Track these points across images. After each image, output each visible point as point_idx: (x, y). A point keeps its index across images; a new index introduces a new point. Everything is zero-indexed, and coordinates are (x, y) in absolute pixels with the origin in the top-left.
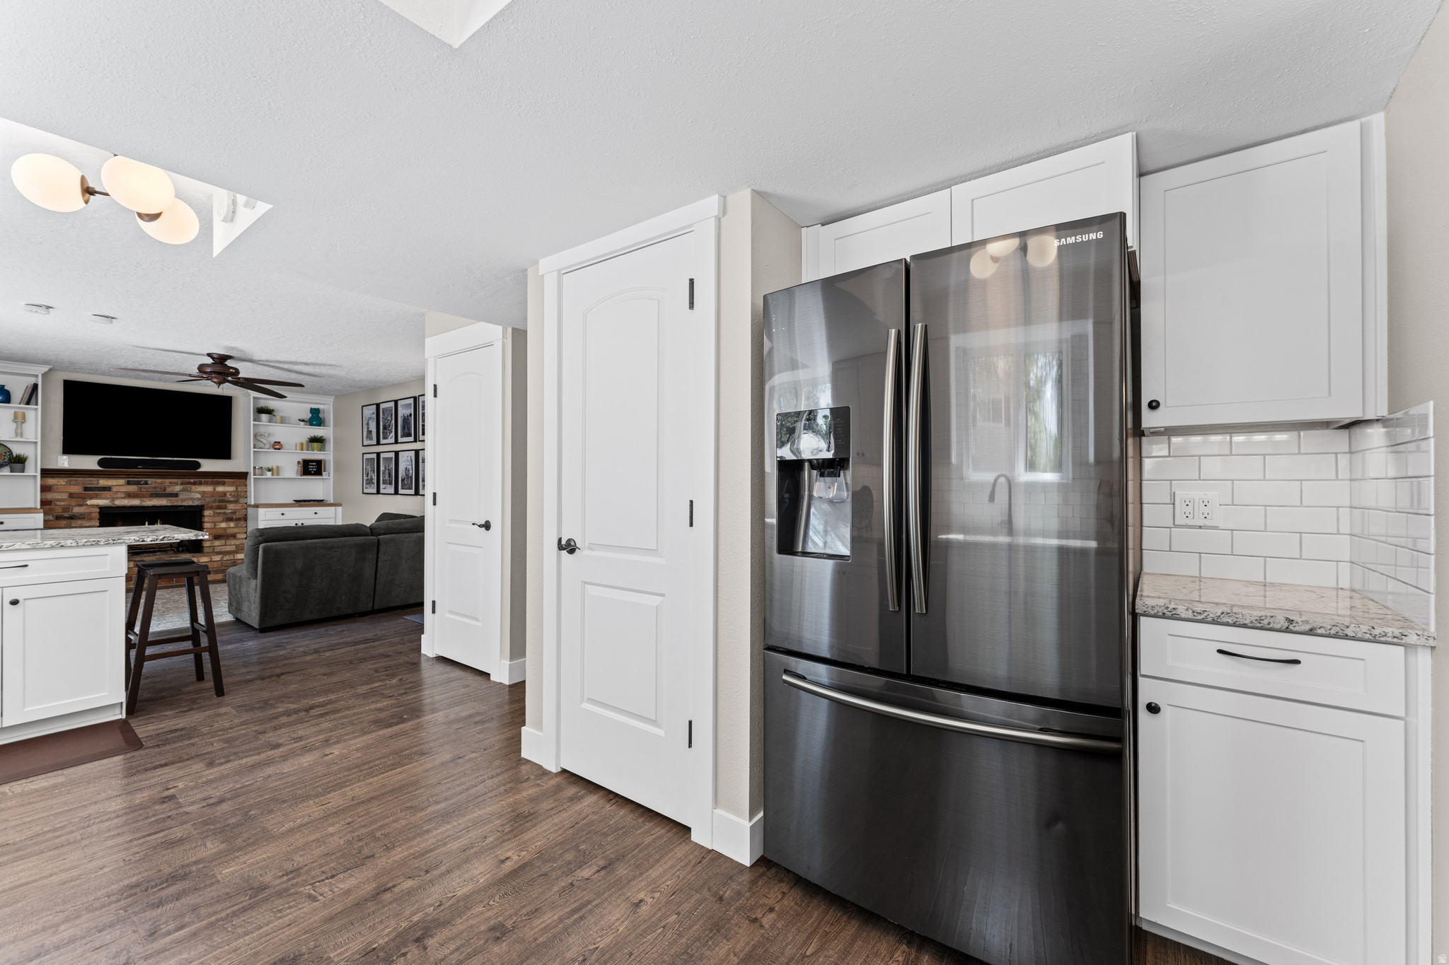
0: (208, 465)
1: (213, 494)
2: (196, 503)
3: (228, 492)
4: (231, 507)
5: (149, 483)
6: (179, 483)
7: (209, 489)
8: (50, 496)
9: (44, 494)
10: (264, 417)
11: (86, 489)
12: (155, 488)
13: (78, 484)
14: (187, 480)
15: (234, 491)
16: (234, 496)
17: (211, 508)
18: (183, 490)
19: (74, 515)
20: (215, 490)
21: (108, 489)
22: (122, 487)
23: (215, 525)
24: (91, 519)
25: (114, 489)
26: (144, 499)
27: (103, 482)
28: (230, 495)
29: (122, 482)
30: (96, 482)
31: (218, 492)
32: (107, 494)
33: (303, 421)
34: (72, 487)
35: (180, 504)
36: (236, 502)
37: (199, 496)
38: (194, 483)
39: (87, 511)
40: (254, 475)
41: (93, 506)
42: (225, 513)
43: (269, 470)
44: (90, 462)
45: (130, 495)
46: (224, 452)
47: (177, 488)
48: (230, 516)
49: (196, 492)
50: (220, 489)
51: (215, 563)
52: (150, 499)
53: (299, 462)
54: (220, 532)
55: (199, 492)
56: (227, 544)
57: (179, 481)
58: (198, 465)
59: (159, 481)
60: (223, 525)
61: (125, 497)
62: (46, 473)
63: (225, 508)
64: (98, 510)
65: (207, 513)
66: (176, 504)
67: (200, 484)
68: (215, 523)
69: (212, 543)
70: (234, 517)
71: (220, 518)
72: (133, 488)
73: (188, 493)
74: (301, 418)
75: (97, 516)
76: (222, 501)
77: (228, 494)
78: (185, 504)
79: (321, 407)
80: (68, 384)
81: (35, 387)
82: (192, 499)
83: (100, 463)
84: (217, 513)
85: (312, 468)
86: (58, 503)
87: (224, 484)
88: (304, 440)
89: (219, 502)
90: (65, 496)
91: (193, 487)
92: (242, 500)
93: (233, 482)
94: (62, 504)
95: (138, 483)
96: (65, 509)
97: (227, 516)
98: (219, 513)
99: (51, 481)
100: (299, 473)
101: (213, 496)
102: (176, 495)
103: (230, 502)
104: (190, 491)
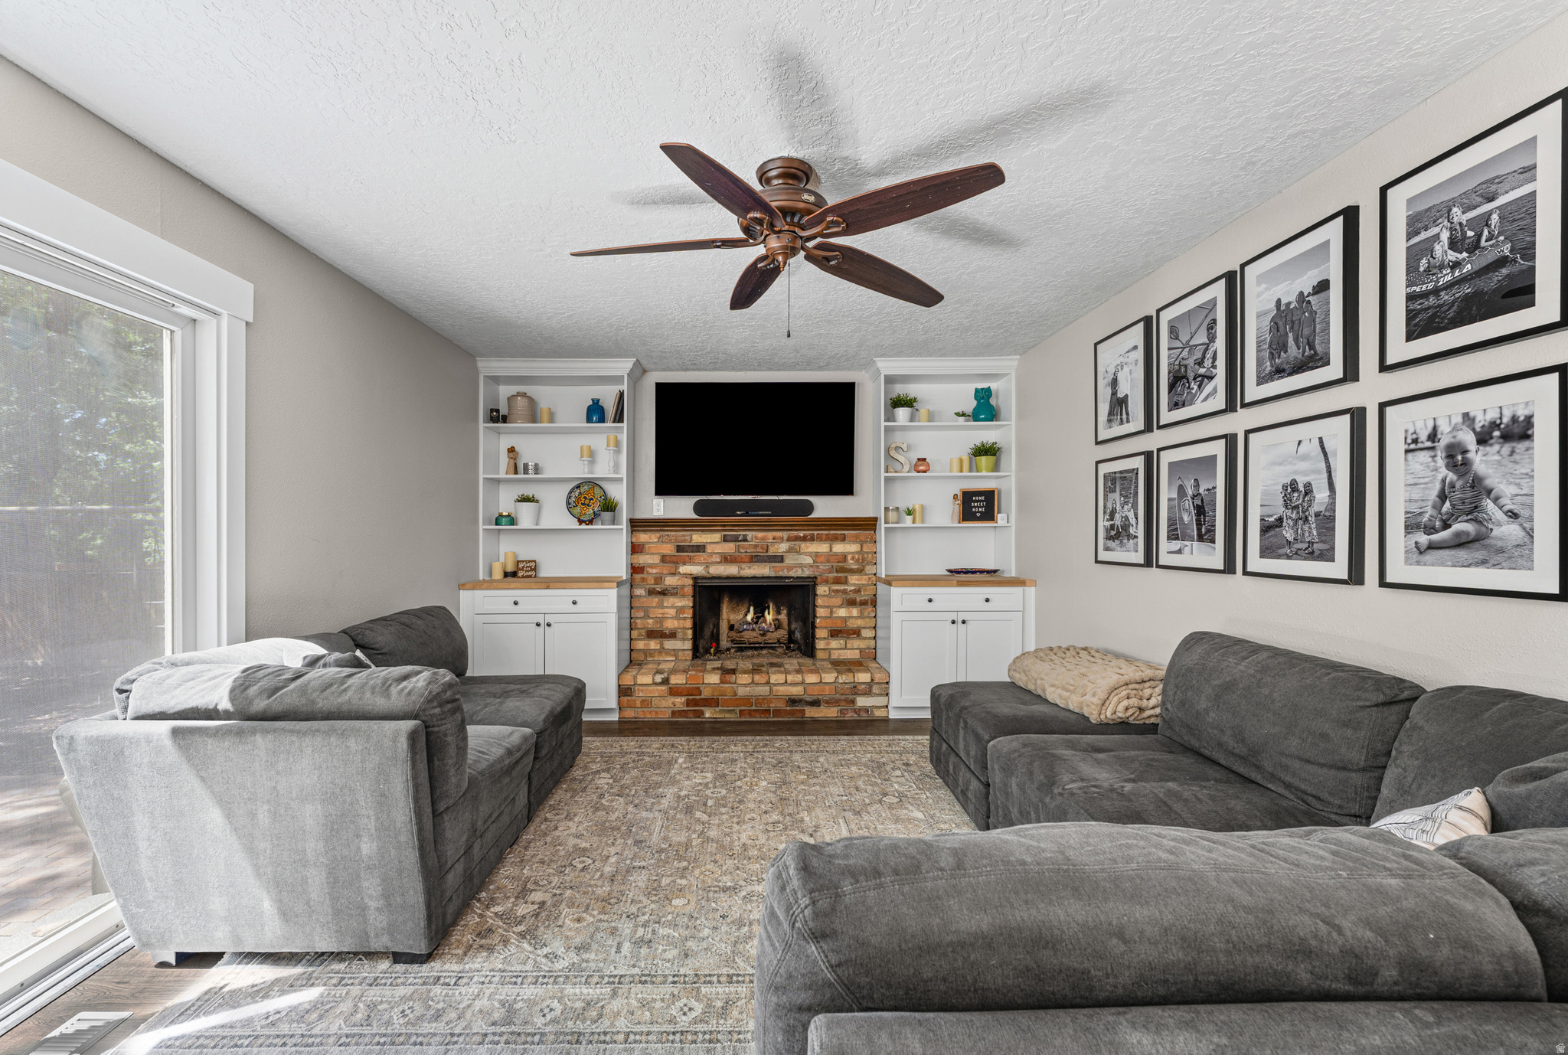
0: (825, 507)
1: (830, 556)
2: (807, 573)
3: (849, 553)
4: (854, 579)
5: (749, 538)
6: (786, 537)
7: (822, 548)
8: (642, 559)
9: (635, 556)
10: (902, 413)
11: (680, 549)
12: (756, 546)
13: (670, 542)
14: (795, 533)
15: (857, 553)
16: (858, 560)
17: (826, 581)
18: (790, 550)
19: (666, 589)
20: (831, 550)
21: (700, 548)
22: (718, 546)
23: (831, 612)
24: (683, 596)
25: (709, 549)
26: (743, 566)
27: (698, 538)
28: (853, 559)
29: (717, 537)
30: (688, 538)
31: (836, 554)
32: (700, 556)
33: (963, 415)
34: (665, 545)
35: (785, 573)
36: (860, 571)
37: (809, 560)
38: (804, 539)
39: (679, 583)
40: (885, 523)
41: (686, 575)
42: (845, 592)
43: (909, 512)
44: (682, 507)
45: (727, 559)
46: (843, 484)
47: (783, 547)
48: (852, 596)
49: (805, 554)
50: (839, 548)
51: (827, 687)
52: (749, 565)
53: (955, 497)
54: (839, 625)
55: (810, 554)
56: (849, 646)
57: (785, 535)
58: (809, 508)
59: (760, 535)
60: (842, 612)
61: (721, 562)
62: (636, 525)
63: (846, 582)
64: (690, 582)
65: (821, 590)
66: (781, 574)
67: (812, 539)
68: (830, 608)
69: (828, 644)
70: (858, 600)
71: (838, 601)
72: (729, 548)
73: (796, 556)
74: (960, 410)
75: (689, 590)
76: (841, 570)
77: (849, 557)
78: (792, 574)
79: (994, 386)
80: (661, 388)
81: (622, 394)
82: (801, 566)
83: (698, 508)
84: (834, 591)
85: (978, 507)
86: (650, 570)
87: (843, 539)
88: (964, 450)
89: (837, 572)
90: (656, 560)
91: (803, 545)
92: (870, 569)
93: (857, 537)
94: (654, 571)
95: (735, 539)
96: (659, 579)
97: (848, 597)
98: (837, 591)
99: (643, 537)
100: (956, 518)
101: (828, 561)
102: (781, 559)
103: (852, 571)
104: (799, 552)
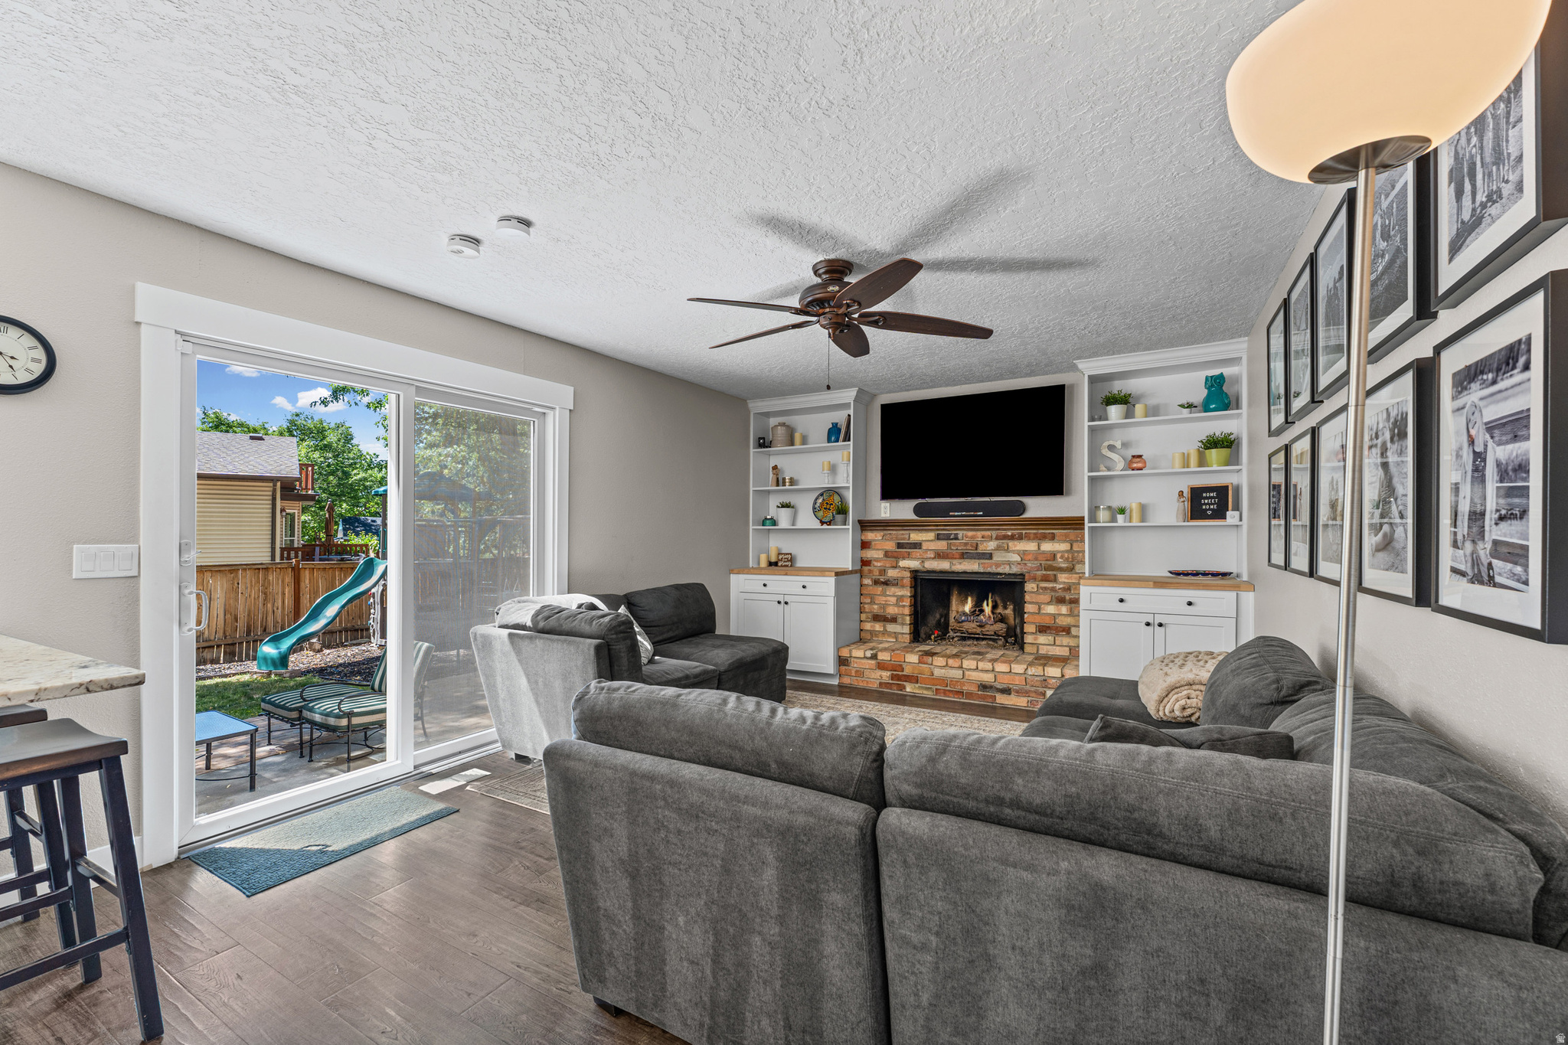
0: (1038, 507)
1: (1038, 554)
2: (1015, 570)
3: (1059, 552)
4: (1063, 578)
5: (960, 536)
6: (994, 536)
7: (1031, 546)
8: (869, 554)
9: (864, 551)
10: (1115, 412)
11: (900, 546)
12: (966, 544)
13: (891, 539)
14: (1004, 532)
15: (1067, 551)
16: (1067, 559)
17: (1034, 579)
18: (998, 548)
19: (888, 580)
20: (1039, 548)
21: (917, 545)
22: (932, 543)
23: (1039, 609)
24: (903, 586)
25: (925, 546)
26: (955, 561)
27: (915, 537)
28: (1062, 557)
29: (931, 535)
30: (907, 536)
31: (1044, 553)
32: (916, 552)
33: (1190, 406)
34: (888, 543)
35: (993, 570)
36: (1071, 570)
37: (1017, 558)
38: (1012, 538)
39: (899, 575)
40: (1090, 522)
41: (905, 569)
42: (1053, 589)
43: (1122, 511)
44: (903, 510)
45: (939, 555)
46: (1053, 484)
47: (991, 545)
48: (1061, 594)
49: (1014, 552)
50: (1047, 546)
51: (1017, 677)
52: (960, 561)
53: (1181, 494)
54: (1047, 621)
55: (1018, 553)
56: (1057, 643)
57: (994, 534)
58: (1023, 508)
59: (970, 534)
60: (1051, 609)
61: (935, 558)
62: (864, 525)
63: (1055, 580)
64: (908, 574)
65: (1030, 586)
66: (989, 570)
67: (1020, 538)
68: (1039, 605)
69: (1036, 639)
70: (1067, 598)
71: (1046, 598)
72: (942, 545)
73: (1004, 554)
74: (1184, 402)
75: (907, 581)
76: (1049, 568)
77: (1059, 556)
78: (1000, 570)
79: (1227, 371)
80: (884, 407)
82: (1009, 563)
83: (918, 510)
84: (1042, 588)
85: (1209, 503)
86: (876, 564)
87: (1053, 538)
88: (1191, 443)
89: (1045, 570)
90: (880, 555)
91: (1011, 544)
92: (1078, 567)
93: (1066, 536)
94: (879, 564)
95: (947, 538)
96: (883, 572)
97: (1057, 595)
98: (1046, 588)
99: (870, 536)
100: (1181, 517)
101: (1036, 559)
102: (990, 556)
103: (1061, 570)
104: (1007, 550)
